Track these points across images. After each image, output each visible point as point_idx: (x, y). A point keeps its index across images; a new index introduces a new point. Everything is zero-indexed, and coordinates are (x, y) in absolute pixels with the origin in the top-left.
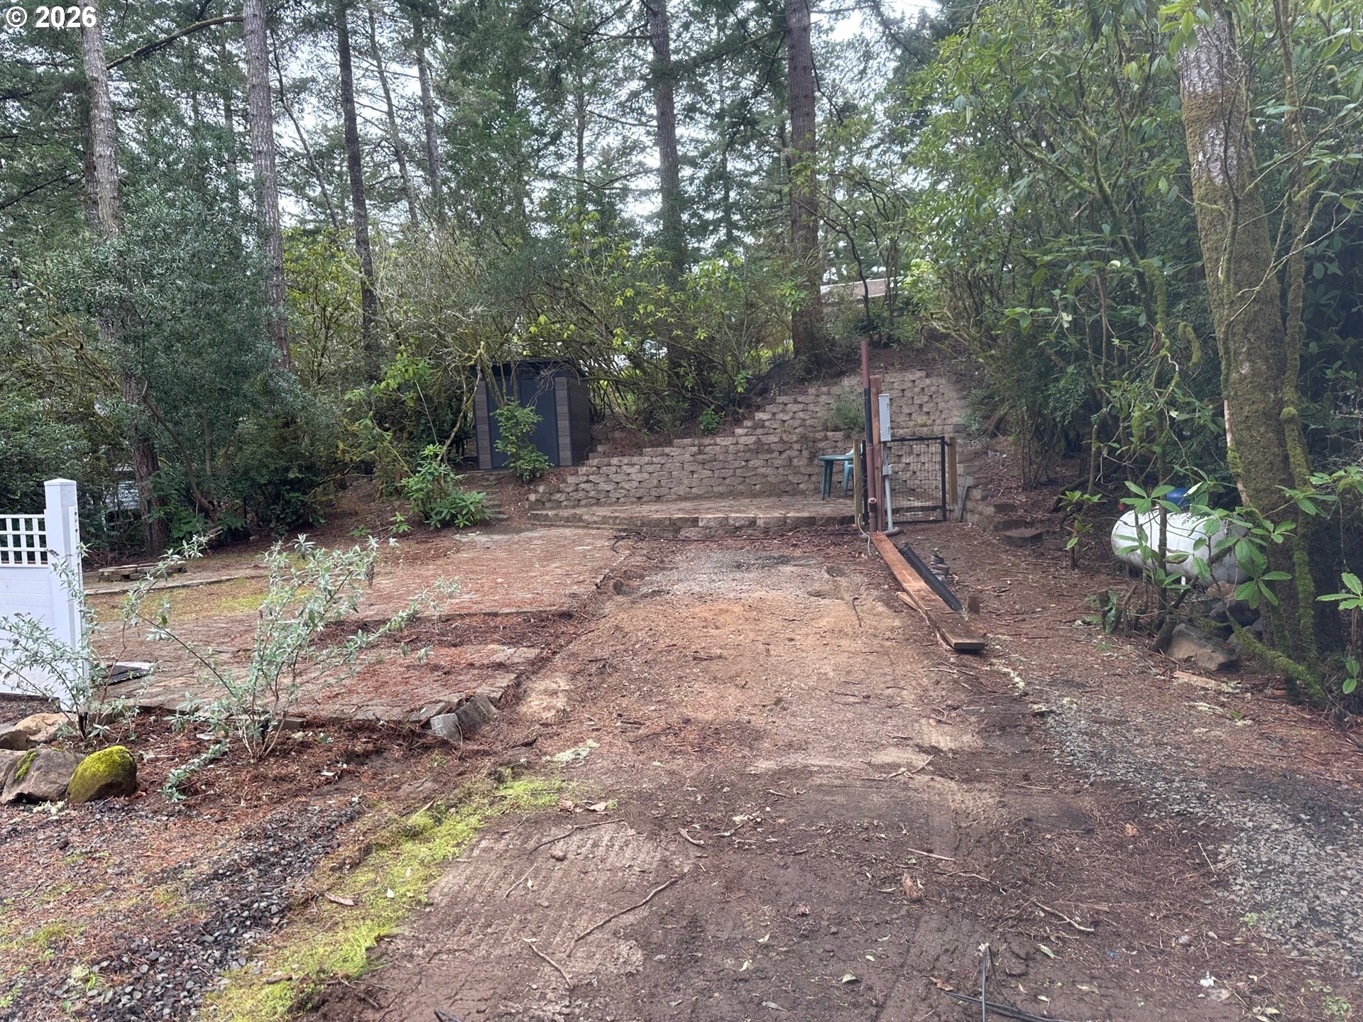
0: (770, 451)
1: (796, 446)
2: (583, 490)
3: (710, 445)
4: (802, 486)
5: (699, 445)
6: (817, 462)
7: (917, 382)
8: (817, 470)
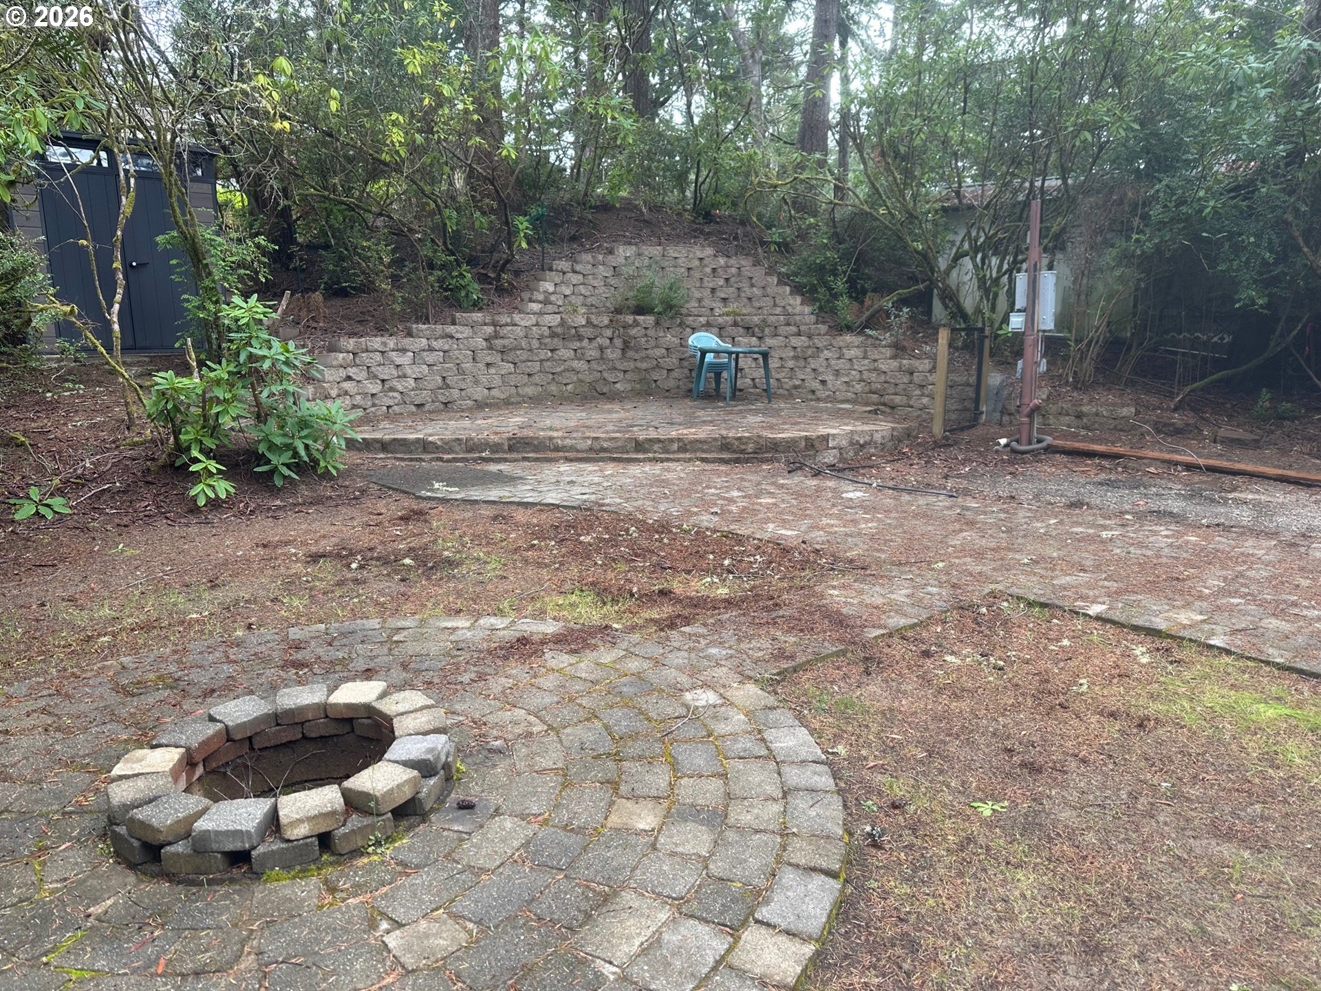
0: (580, 338)
1: (609, 333)
2: (346, 393)
3: (507, 325)
4: (618, 386)
5: (494, 324)
6: (630, 353)
7: (706, 261)
8: (632, 365)
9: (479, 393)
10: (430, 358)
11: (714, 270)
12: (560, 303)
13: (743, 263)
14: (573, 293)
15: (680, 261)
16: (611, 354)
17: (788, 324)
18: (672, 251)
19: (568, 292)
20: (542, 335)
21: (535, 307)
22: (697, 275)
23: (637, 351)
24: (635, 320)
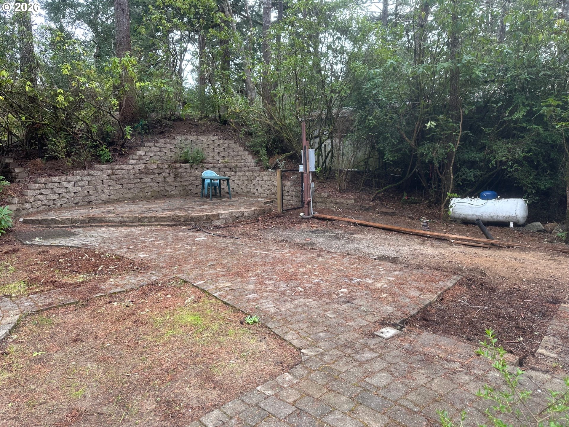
0: (154, 173)
1: (168, 171)
2: (39, 200)
3: (118, 169)
4: (172, 192)
5: (112, 169)
6: (178, 179)
7: (215, 141)
8: (179, 184)
9: (105, 197)
10: (82, 184)
11: (219, 145)
12: (148, 159)
13: (230, 142)
14: (155, 155)
15: (204, 142)
16: (170, 180)
17: (245, 167)
18: (201, 138)
19: (152, 155)
20: (136, 173)
21: (133, 162)
22: (212, 147)
23: (181, 178)
24: (181, 166)
